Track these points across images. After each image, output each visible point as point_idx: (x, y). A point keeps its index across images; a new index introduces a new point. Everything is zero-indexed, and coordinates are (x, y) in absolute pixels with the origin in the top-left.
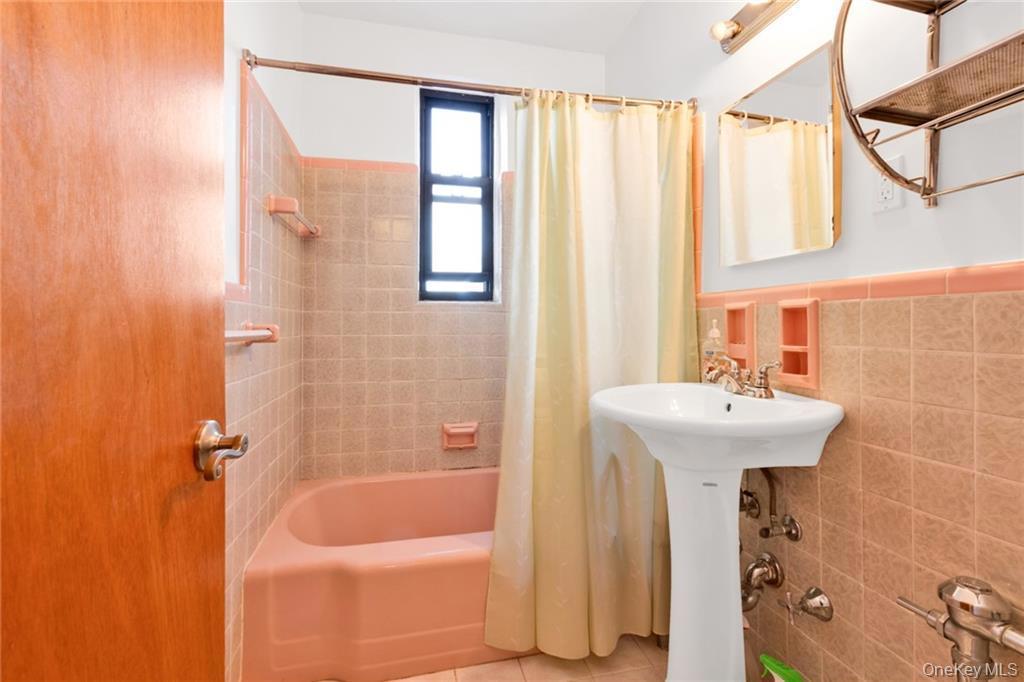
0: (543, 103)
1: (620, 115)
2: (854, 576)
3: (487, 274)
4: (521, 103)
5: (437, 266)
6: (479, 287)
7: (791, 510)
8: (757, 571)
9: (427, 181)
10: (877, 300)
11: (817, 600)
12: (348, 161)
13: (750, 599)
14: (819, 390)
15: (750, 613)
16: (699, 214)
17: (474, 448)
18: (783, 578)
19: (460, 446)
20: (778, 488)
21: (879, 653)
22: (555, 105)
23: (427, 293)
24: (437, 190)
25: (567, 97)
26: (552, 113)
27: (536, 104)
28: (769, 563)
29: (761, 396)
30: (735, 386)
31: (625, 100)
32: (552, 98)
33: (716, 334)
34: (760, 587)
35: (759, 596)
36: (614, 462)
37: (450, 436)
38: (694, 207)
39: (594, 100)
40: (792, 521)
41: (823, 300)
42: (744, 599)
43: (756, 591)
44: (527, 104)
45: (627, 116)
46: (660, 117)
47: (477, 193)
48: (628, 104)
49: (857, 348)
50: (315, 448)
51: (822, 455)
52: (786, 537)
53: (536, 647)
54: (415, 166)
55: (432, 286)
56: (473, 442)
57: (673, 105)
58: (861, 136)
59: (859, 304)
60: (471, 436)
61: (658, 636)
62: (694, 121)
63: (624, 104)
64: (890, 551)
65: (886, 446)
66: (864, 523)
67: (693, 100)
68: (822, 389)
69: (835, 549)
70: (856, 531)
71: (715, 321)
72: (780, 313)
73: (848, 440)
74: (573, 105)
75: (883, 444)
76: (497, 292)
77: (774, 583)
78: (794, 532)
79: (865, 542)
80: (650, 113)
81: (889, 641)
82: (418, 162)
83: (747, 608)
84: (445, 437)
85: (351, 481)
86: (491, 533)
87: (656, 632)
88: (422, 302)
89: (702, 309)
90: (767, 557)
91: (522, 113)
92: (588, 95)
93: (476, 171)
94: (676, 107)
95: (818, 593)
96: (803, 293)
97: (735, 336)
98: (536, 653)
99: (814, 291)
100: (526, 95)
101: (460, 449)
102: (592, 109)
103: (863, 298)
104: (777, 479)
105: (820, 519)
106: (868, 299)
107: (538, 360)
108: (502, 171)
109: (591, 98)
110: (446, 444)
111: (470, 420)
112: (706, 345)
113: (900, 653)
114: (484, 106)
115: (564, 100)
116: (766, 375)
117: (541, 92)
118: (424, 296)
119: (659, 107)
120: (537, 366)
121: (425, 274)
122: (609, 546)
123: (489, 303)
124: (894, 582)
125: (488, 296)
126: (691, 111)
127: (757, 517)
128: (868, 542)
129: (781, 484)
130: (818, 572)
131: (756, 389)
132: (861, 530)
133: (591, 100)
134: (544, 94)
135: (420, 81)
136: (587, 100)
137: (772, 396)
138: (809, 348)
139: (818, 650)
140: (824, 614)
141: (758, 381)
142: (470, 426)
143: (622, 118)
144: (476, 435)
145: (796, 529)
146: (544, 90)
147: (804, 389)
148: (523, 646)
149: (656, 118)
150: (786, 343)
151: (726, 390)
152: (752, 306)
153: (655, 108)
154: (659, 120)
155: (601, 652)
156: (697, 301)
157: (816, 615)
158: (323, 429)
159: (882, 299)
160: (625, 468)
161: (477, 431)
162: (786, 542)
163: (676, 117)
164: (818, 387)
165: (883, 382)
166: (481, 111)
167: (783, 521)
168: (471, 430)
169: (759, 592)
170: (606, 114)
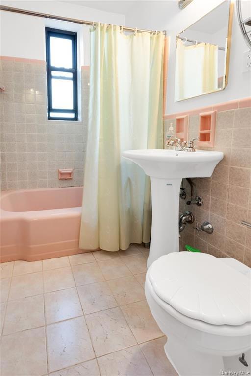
0: (102, 28)
1: (134, 37)
2: (223, 216)
3: (75, 110)
4: (92, 29)
5: (54, 106)
6: (72, 115)
7: (198, 195)
8: (184, 218)
9: (49, 69)
10: (242, 108)
11: (207, 226)
12: (15, 58)
13: (181, 227)
14: (214, 148)
15: (181, 232)
16: (165, 81)
17: (71, 179)
18: (194, 220)
19: (66, 178)
20: (194, 187)
21: (231, 243)
22: (107, 30)
23: (51, 117)
24: (54, 73)
25: (112, 26)
26: (106, 34)
27: (99, 29)
28: (189, 215)
29: (190, 151)
30: (180, 148)
31: (136, 30)
32: (106, 26)
33: (172, 129)
34: (185, 224)
35: (184, 226)
36: (129, 180)
37: (62, 174)
38: (164, 78)
39: (124, 29)
40: (199, 198)
41: (218, 111)
42: (179, 228)
43: (183, 225)
44: (95, 29)
45: (137, 37)
46: (151, 38)
47: (70, 75)
48: (138, 32)
49: (231, 129)
50: (7, 178)
51: (214, 172)
52: (196, 205)
53: (99, 248)
54: (44, 61)
55: (52, 114)
56: (71, 176)
57: (157, 33)
58: (245, 34)
59: (234, 111)
60: (70, 174)
61: (144, 243)
62: (165, 40)
63: (136, 31)
64: (238, 206)
65: (241, 166)
66: (229, 196)
67: (165, 31)
68: (215, 147)
69: (216, 207)
70: (225, 200)
71: (171, 124)
72: (200, 118)
73: (225, 166)
74: (115, 30)
75: (239, 165)
76: (80, 117)
77: (190, 222)
78: (200, 203)
79: (228, 203)
80: (147, 36)
81: (235, 238)
82: (45, 60)
83: (180, 231)
84: (60, 175)
85: (22, 191)
86: (81, 207)
87: (144, 242)
88: (49, 121)
89: (165, 120)
90: (188, 213)
91: (92, 33)
92: (121, 27)
93: (70, 66)
94: (158, 34)
95: (208, 223)
96: (210, 109)
97: (179, 130)
98: (99, 250)
99: (214, 108)
100: (95, 25)
101: (66, 179)
102: (122, 34)
103: (236, 108)
104: (194, 184)
105: (211, 197)
106: (238, 109)
107: (100, 139)
108: (81, 66)
109: (122, 28)
110: (60, 177)
111: (69, 168)
112: (167, 134)
113: (239, 242)
114: (73, 36)
115: (111, 27)
116: (193, 143)
117: (101, 24)
118: (50, 118)
119: (151, 34)
120: (100, 142)
121: (50, 109)
122: (127, 211)
123: (76, 121)
124: (239, 217)
125: (76, 119)
126: (164, 36)
127: (185, 198)
128: (230, 203)
129: (195, 185)
130: (208, 216)
131: (188, 149)
132: (227, 199)
133: (122, 29)
134: (102, 25)
135: (48, 16)
136: (121, 29)
137: (195, 151)
138: (211, 131)
139: (206, 244)
140: (210, 231)
141: (190, 145)
142: (69, 171)
143: (135, 38)
144: (72, 174)
145: (201, 201)
146: (102, 23)
147: (207, 147)
148: (94, 247)
149: (149, 38)
150: (201, 130)
151: (175, 150)
152: (187, 116)
153: (149, 34)
154: (151, 40)
155: (123, 248)
156: (163, 117)
157: (206, 231)
158: (10, 171)
159: (244, 108)
160: (133, 183)
161: (72, 172)
162: (196, 206)
163: (158, 38)
164: (214, 146)
165: (241, 141)
166: (71, 39)
167: (196, 199)
168: (70, 172)
169: (185, 225)
170: (128, 36)
